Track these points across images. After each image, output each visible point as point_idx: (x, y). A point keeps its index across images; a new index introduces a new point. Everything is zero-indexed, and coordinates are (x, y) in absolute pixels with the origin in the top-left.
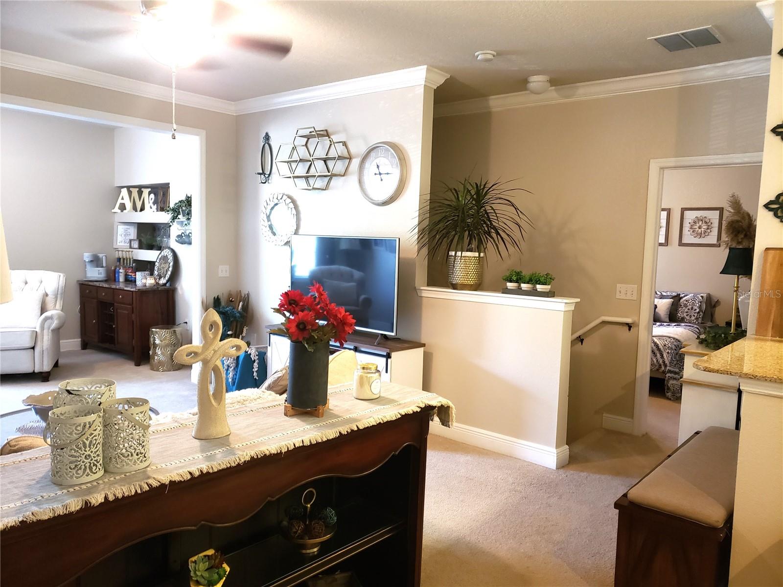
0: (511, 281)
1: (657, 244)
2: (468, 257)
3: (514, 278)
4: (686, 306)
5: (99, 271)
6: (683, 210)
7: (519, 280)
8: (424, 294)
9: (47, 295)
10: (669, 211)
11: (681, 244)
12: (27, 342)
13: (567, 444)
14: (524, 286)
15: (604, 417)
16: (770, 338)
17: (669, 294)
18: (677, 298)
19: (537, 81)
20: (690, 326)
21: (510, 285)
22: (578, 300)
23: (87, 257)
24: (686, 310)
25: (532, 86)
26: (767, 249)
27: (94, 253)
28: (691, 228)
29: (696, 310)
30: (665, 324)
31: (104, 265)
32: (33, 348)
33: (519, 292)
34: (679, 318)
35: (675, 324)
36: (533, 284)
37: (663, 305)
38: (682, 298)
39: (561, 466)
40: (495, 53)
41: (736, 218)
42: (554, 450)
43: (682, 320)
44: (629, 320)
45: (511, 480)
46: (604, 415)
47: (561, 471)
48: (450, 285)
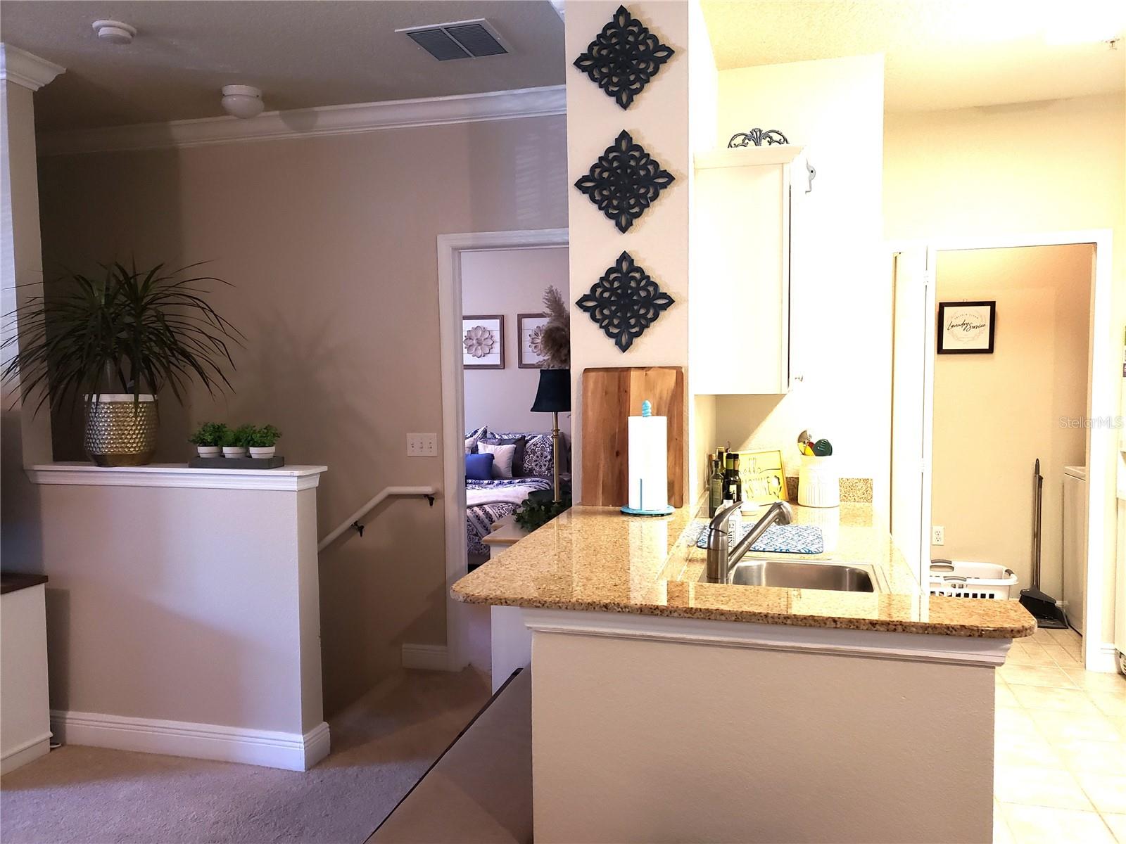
0: (205, 444)
1: (460, 368)
2: (120, 403)
3: (209, 439)
4: (534, 452)
6: (521, 317)
7: (217, 442)
8: (42, 479)
10: (502, 319)
11: (522, 365)
13: (324, 721)
14: (227, 451)
15: (403, 650)
16: (600, 508)
17: (511, 436)
18: (521, 443)
19: (237, 94)
20: (538, 481)
21: (203, 451)
22: (324, 468)
24: (535, 458)
25: (230, 102)
26: (587, 370)
28: (532, 343)
29: (546, 457)
30: (506, 481)
33: (220, 462)
34: (526, 470)
35: (518, 481)
36: (242, 446)
37: (502, 454)
38: (528, 441)
39: (316, 762)
40: (135, 31)
41: (556, 324)
42: (300, 738)
43: (530, 473)
44: (428, 490)
45: (212, 816)
46: (404, 646)
47: (314, 774)
48: (91, 459)
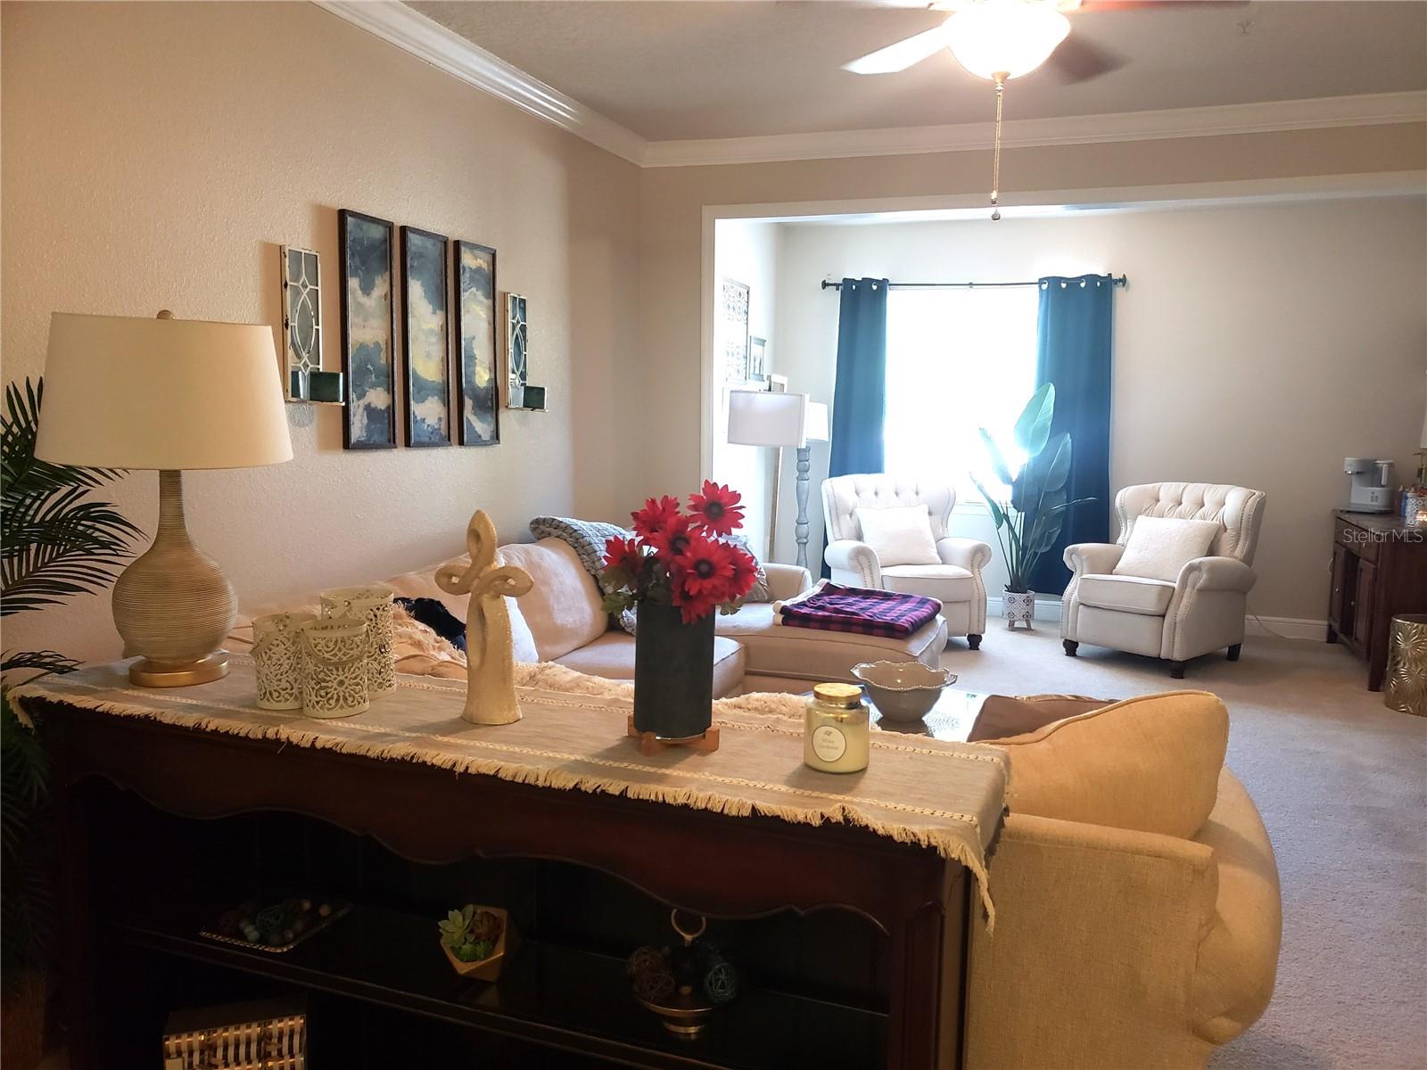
5: (1373, 493)
9: (1226, 529)
12: (1151, 604)
23: (1350, 465)
27: (1368, 457)
31: (1383, 483)
32: (1163, 616)
